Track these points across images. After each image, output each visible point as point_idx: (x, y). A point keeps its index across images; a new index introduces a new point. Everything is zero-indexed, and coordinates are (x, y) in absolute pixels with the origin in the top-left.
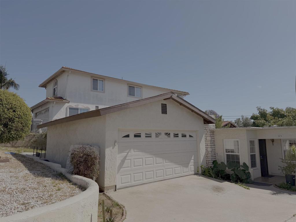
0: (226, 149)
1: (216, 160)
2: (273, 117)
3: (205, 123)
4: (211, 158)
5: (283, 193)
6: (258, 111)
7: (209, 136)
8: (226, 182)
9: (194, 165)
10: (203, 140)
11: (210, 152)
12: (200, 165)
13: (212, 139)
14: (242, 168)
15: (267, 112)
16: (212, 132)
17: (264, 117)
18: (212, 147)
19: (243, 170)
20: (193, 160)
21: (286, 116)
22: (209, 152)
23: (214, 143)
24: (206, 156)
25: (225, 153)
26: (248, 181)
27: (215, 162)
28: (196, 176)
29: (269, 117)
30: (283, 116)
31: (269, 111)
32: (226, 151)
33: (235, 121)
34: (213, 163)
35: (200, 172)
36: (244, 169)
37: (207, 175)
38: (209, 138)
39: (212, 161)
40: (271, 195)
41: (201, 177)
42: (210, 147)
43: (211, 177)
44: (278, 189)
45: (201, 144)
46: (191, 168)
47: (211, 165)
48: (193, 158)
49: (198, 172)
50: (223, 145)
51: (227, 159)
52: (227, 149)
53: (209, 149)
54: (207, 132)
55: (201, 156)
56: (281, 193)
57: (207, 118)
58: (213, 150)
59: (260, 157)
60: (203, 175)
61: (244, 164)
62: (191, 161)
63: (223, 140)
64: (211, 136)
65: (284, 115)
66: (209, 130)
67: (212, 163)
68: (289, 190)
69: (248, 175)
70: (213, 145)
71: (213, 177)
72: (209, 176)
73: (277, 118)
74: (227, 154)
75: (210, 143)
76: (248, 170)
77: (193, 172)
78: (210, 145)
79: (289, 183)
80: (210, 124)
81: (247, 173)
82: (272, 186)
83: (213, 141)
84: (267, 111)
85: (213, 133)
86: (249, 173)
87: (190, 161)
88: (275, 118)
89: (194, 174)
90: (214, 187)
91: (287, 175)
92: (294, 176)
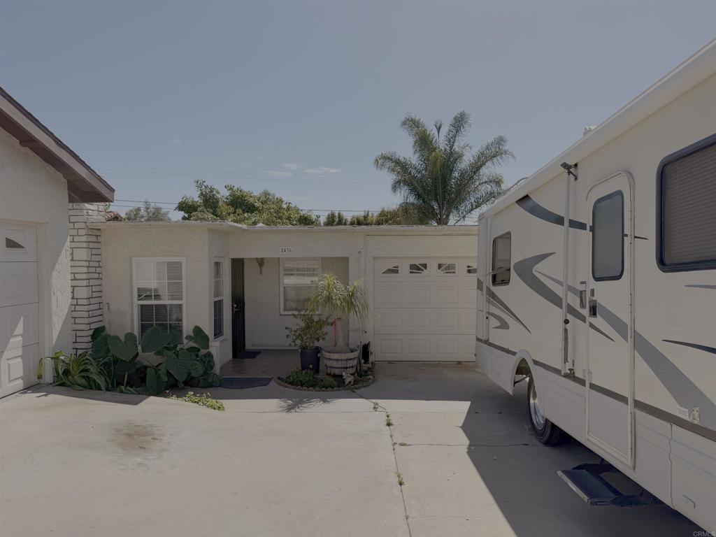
0: (139, 289)
1: (103, 328)
2: (232, 210)
3: (71, 200)
4: (86, 321)
5: (309, 401)
6: (199, 193)
7: (84, 245)
8: (152, 398)
9: (22, 357)
10: (64, 258)
11: (85, 302)
12: (48, 352)
13: (94, 258)
14: (187, 344)
15: (219, 196)
16: (95, 233)
17: (211, 208)
18: (92, 282)
19: (191, 349)
20: (20, 338)
21: (257, 209)
22: (80, 302)
23: (98, 270)
24: (73, 316)
25: (137, 303)
26: (210, 380)
27: (98, 334)
28: (31, 397)
29: (224, 208)
30: (251, 208)
31: (223, 194)
32: (139, 296)
33: (126, 214)
34: (93, 336)
35: (49, 376)
36: (196, 345)
37: (79, 385)
38: (82, 254)
39: (91, 332)
40: (284, 415)
41: (53, 398)
42: (84, 283)
43: (91, 388)
44: (291, 390)
45: (54, 274)
46: (14, 366)
47: (85, 346)
48: (20, 329)
49: (40, 377)
50: (131, 277)
51: (142, 321)
52: (142, 286)
53: (83, 293)
54: (74, 232)
55: (55, 318)
56: (304, 403)
57: (84, 176)
58: (95, 295)
59: (233, 306)
60: (63, 385)
61: (198, 331)
62: (12, 340)
63: (131, 258)
64: (91, 245)
65: (254, 206)
66: (83, 225)
67: (89, 339)
68: (317, 388)
69: (209, 362)
70: (96, 276)
71: (99, 388)
72: (85, 387)
73: (241, 211)
74: (142, 306)
75: (85, 270)
76: (207, 346)
77: (20, 384)
78: (84, 276)
79: (311, 369)
80: (87, 206)
81: (205, 355)
82: (273, 383)
83: (97, 264)
84: (218, 193)
85: (97, 236)
86: (210, 355)
87: (9, 341)
88: (237, 210)
89: (21, 388)
90: (118, 430)
91: (304, 348)
92: (318, 350)
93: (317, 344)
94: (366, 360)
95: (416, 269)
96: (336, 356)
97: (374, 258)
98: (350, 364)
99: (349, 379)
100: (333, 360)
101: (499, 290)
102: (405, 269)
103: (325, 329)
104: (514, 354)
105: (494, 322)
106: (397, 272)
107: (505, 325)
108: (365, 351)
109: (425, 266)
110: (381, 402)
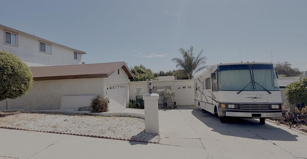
0: (136, 93)
1: (130, 99)
12: (128, 103)
25: (135, 95)
28: (128, 109)
37: (132, 107)
46: (125, 104)
48: (125, 99)
49: (128, 106)
50: (134, 91)
51: (136, 98)
63: (134, 88)
77: (125, 107)
79: (165, 106)
91: (164, 103)
92: (167, 103)
93: (166, 102)
94: (175, 104)
95: (183, 87)
96: (170, 104)
97: (176, 86)
98: (173, 105)
99: (172, 108)
100: (169, 104)
101: (196, 91)
102: (182, 88)
103: (168, 99)
104: (198, 100)
105: (196, 96)
106: (180, 88)
107: (197, 97)
108: (175, 103)
109: (185, 87)
110: (178, 110)
